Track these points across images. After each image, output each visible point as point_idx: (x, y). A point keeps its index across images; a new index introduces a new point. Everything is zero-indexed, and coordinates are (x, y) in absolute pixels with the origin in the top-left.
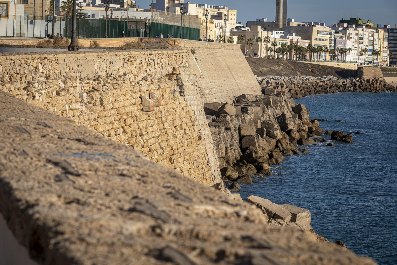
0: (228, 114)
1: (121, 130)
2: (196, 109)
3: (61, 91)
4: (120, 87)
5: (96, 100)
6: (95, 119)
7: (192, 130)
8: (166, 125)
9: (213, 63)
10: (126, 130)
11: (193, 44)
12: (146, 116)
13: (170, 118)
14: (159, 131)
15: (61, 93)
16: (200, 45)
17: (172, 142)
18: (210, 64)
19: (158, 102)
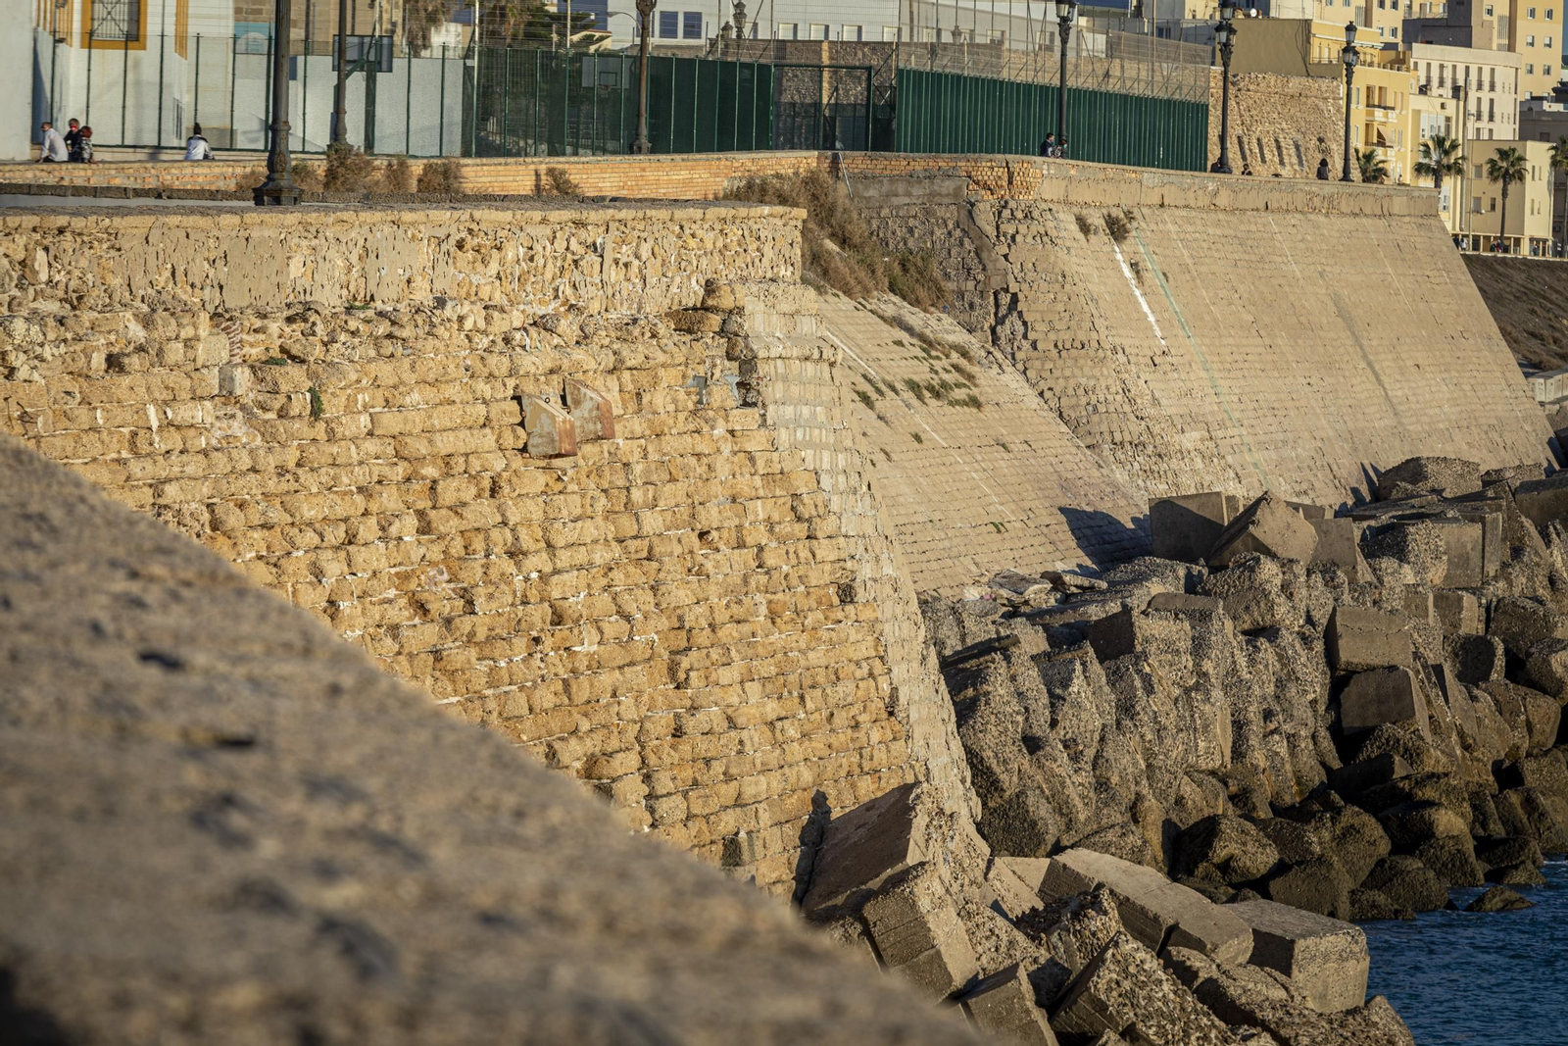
0: (1273, 556)
1: (411, 522)
2: (826, 466)
3: (128, 355)
4: (409, 351)
5: (289, 398)
6: (282, 471)
7: (804, 554)
8: (652, 522)
9: (1241, 288)
10: (434, 525)
11: (1124, 187)
12: (542, 479)
13: (673, 493)
14: (614, 544)
15: (126, 361)
16: (1165, 191)
17: (680, 594)
18: (1222, 293)
19: (599, 419)
